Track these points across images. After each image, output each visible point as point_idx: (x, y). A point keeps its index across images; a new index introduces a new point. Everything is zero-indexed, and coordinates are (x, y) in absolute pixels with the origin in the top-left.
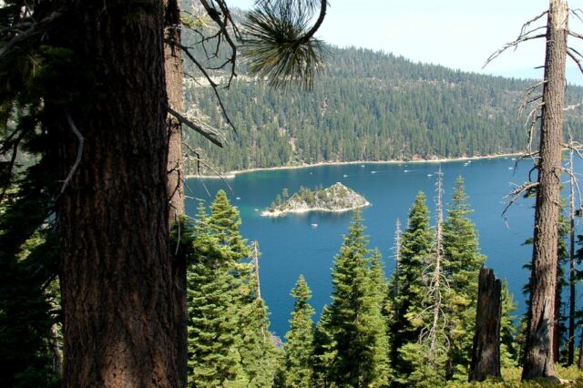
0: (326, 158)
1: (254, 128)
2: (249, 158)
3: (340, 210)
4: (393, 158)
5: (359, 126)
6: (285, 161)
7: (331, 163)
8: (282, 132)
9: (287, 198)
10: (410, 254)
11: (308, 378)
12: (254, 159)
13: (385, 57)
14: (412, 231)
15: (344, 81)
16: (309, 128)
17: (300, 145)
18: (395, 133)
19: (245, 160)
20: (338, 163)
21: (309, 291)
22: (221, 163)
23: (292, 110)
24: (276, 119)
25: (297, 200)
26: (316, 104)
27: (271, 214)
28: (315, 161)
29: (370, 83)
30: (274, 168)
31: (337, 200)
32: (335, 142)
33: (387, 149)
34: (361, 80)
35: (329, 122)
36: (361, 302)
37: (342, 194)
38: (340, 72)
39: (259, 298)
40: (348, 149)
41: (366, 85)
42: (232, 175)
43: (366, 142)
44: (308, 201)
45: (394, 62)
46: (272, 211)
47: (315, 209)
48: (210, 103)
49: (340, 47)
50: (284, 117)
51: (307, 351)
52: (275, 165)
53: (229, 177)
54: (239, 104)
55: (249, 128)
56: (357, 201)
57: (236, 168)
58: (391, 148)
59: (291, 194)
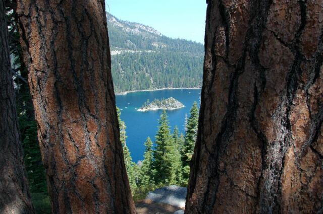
0: (166, 86)
1: (135, 73)
2: (133, 86)
3: (172, 109)
4: (195, 86)
5: (180, 72)
6: (148, 87)
7: (168, 88)
8: (147, 75)
9: (149, 104)
10: (190, 128)
11: (148, 179)
12: (135, 86)
13: (192, 43)
14: (191, 118)
15: (174, 53)
16: (159, 73)
17: (155, 81)
18: (196, 76)
19: (131, 87)
20: (171, 88)
21: (152, 143)
22: (121, 88)
23: (152, 66)
24: (144, 69)
25: (153, 105)
26: (162, 63)
27: (142, 110)
28: (161, 88)
29: (185, 54)
30: (144, 91)
31: (171, 104)
32: (170, 80)
33: (192, 83)
34: (181, 53)
35: (167, 71)
36: (166, 148)
37: (173, 102)
38: (173, 49)
39: (125, 146)
40: (176, 82)
41: (184, 55)
42: (125, 93)
43: (183, 80)
44: (158, 105)
45: (196, 45)
46: (142, 109)
47: (161, 108)
48: (116, 62)
49: (173, 38)
50: (148, 68)
51: (147, 169)
52: (144, 89)
53: (124, 94)
54: (129, 63)
55: (133, 73)
56: (179, 105)
57: (127, 90)
58: (194, 83)
59: (150, 102)
